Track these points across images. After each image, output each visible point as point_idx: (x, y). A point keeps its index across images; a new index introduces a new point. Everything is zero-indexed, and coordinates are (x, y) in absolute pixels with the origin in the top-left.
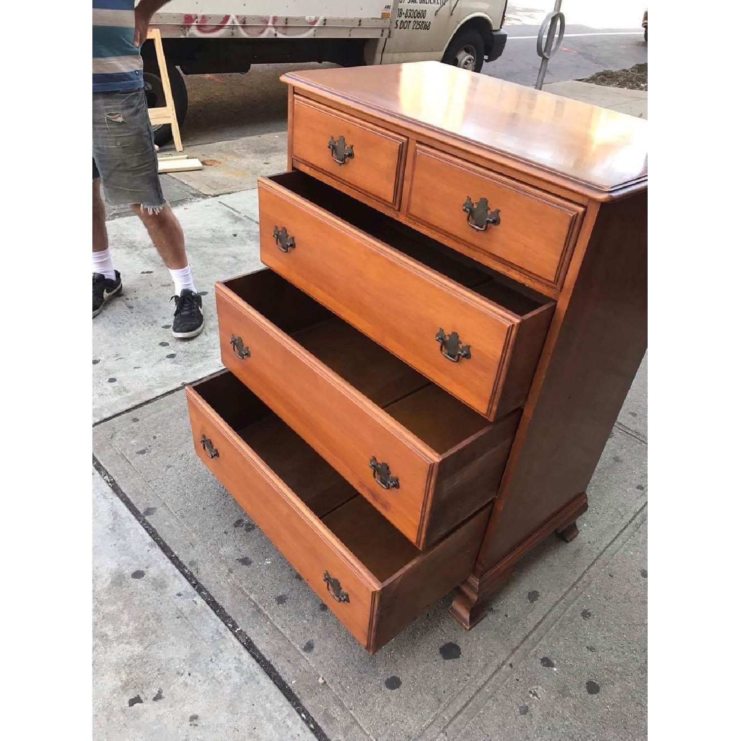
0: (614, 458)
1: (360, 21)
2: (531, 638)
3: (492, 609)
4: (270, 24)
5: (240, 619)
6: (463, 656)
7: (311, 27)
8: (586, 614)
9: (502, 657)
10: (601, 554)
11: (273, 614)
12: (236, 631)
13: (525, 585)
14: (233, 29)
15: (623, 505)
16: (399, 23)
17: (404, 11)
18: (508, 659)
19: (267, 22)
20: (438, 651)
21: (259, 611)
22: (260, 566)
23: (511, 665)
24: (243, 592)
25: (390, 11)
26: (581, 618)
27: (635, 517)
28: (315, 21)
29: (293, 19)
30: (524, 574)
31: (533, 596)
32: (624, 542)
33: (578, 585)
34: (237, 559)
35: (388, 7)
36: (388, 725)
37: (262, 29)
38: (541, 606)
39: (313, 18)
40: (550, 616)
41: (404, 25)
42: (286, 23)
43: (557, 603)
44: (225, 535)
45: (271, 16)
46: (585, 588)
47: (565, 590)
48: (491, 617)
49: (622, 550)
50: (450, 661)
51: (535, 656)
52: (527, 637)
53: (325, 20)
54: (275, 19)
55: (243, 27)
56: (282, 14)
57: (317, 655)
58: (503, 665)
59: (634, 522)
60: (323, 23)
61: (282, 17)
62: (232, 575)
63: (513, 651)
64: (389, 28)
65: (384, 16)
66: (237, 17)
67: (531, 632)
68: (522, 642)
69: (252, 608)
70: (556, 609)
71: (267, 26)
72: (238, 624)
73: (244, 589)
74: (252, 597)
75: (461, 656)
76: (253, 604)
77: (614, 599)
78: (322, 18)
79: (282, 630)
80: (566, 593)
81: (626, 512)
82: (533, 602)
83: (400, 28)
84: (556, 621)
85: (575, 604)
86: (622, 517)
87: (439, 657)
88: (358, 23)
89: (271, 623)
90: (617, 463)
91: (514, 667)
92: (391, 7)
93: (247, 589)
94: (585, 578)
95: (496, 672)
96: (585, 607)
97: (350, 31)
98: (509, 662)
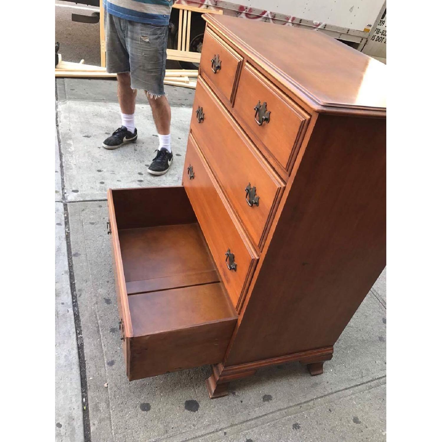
0: (379, 337)
1: (349, 30)
2: (249, 423)
3: (235, 393)
4: (290, 21)
5: (85, 330)
6: (198, 412)
7: (315, 28)
8: (296, 426)
9: (223, 425)
10: (332, 393)
11: (104, 336)
12: (79, 336)
13: (266, 389)
14: (266, 20)
15: (368, 370)
16: (376, 37)
17: (381, 31)
18: (226, 428)
19: (288, 20)
20: (184, 402)
21: (98, 331)
22: (114, 307)
23: (225, 433)
24: (96, 317)
25: (370, 28)
26: (291, 427)
27: (372, 381)
28: (319, 25)
29: (305, 20)
30: (270, 382)
31: (267, 398)
32: (353, 394)
33: (302, 406)
34: (104, 298)
35: (370, 26)
36: (126, 430)
37: (284, 23)
38: (268, 407)
39: (318, 22)
40: (271, 415)
41: (379, 39)
42: (300, 22)
43: (280, 410)
44: (106, 283)
45: (292, 16)
46: (307, 409)
47: (291, 404)
48: (231, 397)
49: (349, 397)
50: (189, 411)
51: (245, 436)
52: (247, 421)
53: (326, 25)
54: (294, 19)
55: (273, 19)
56: (299, 16)
57: (113, 370)
58: (221, 430)
59: (369, 384)
60: (324, 27)
61: (299, 18)
62: (96, 306)
63: (232, 425)
64: (367, 38)
65: (366, 30)
66: (271, 13)
67: (252, 419)
68: (241, 423)
69: (95, 328)
70: (278, 413)
71: (288, 22)
72: (82, 333)
73: (98, 316)
74: (99, 321)
75: (196, 412)
76: (97, 325)
77: (323, 426)
78: (324, 24)
79: (103, 347)
80: (291, 407)
81: (368, 374)
82: (265, 401)
83: (376, 41)
84: (273, 421)
85: (293, 416)
86: (362, 377)
87: (183, 406)
88: (347, 31)
89: (100, 340)
90: (380, 341)
91: (226, 435)
92: (372, 26)
93: (99, 316)
94: (311, 403)
95: (213, 432)
96: (298, 422)
97: (341, 35)
98: (225, 431)
